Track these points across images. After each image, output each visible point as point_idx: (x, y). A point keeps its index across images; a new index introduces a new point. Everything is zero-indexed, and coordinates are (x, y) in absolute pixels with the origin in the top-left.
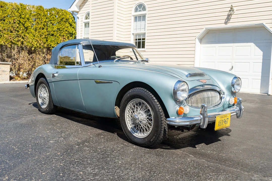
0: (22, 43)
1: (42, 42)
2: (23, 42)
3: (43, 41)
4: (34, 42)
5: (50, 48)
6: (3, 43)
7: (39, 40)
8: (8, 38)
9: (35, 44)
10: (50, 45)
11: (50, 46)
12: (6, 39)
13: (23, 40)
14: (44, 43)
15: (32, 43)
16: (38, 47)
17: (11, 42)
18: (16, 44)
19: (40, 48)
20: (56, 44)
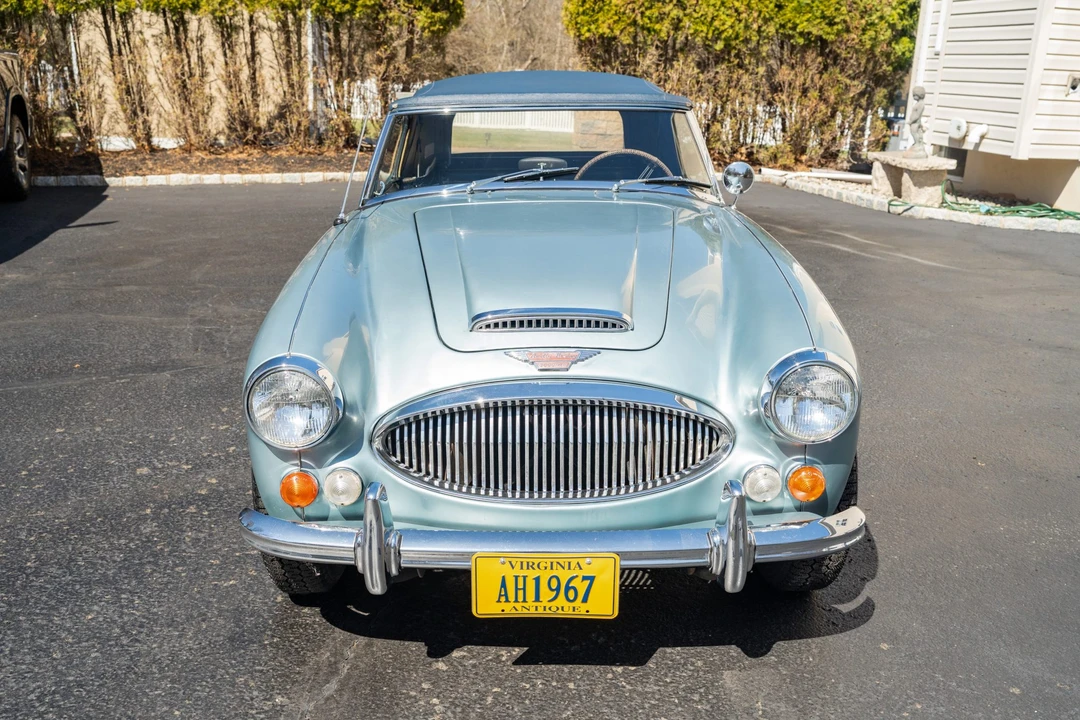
0: (677, 26)
1: (755, 14)
2: (680, 20)
3: (760, 12)
4: (723, 17)
5: (792, 37)
6: (608, 31)
7: (742, 9)
8: (622, 10)
9: (726, 27)
10: (790, 25)
11: (791, 32)
12: (616, 14)
13: (681, 14)
14: (766, 21)
15: (716, 23)
16: (737, 38)
17: (634, 23)
18: (654, 31)
19: (747, 41)
20: (815, 22)
